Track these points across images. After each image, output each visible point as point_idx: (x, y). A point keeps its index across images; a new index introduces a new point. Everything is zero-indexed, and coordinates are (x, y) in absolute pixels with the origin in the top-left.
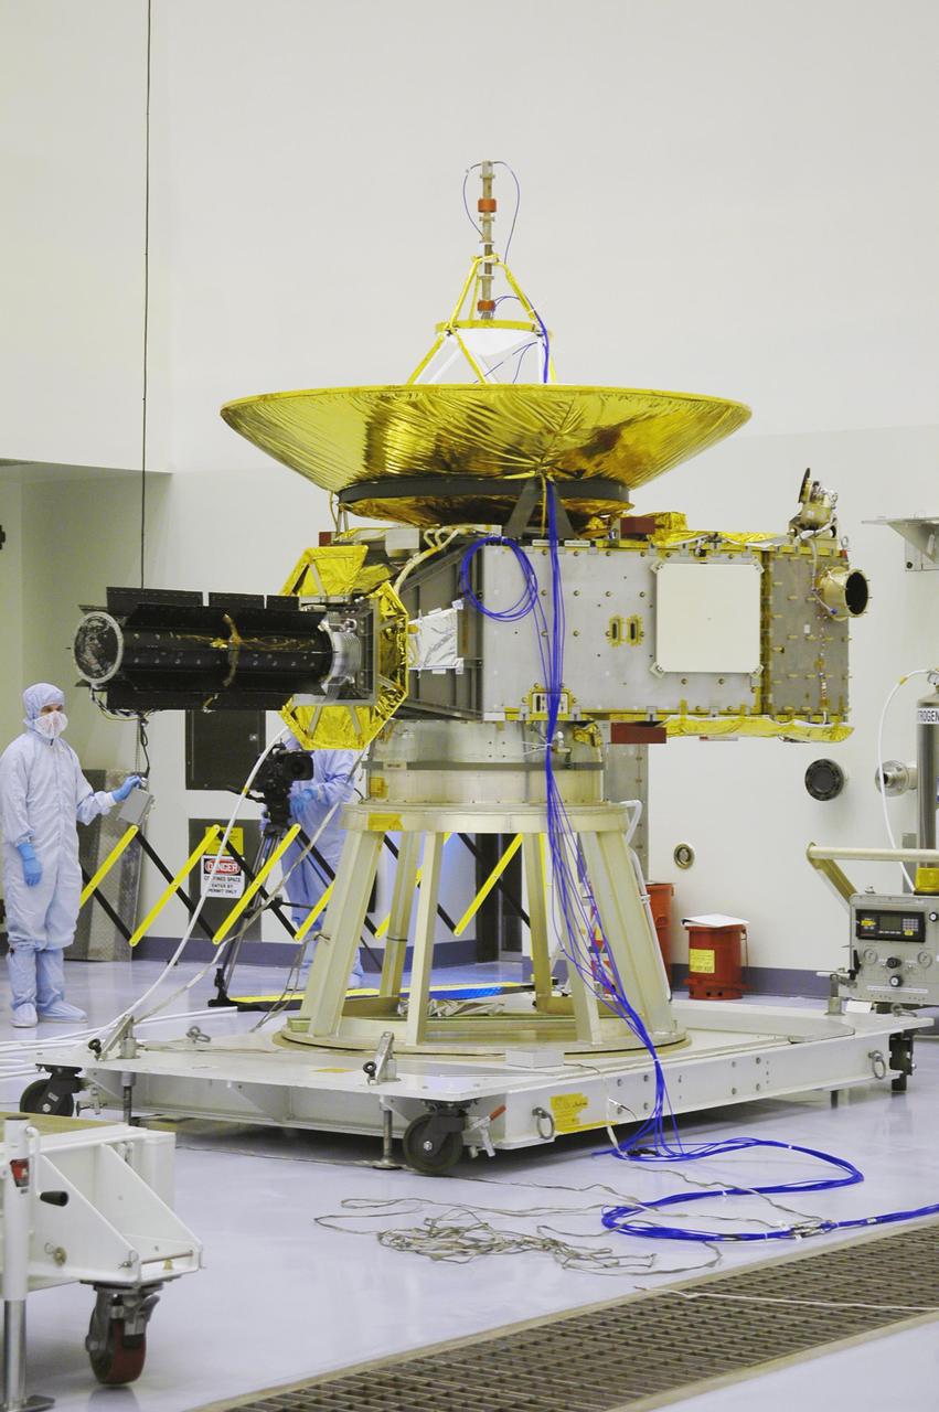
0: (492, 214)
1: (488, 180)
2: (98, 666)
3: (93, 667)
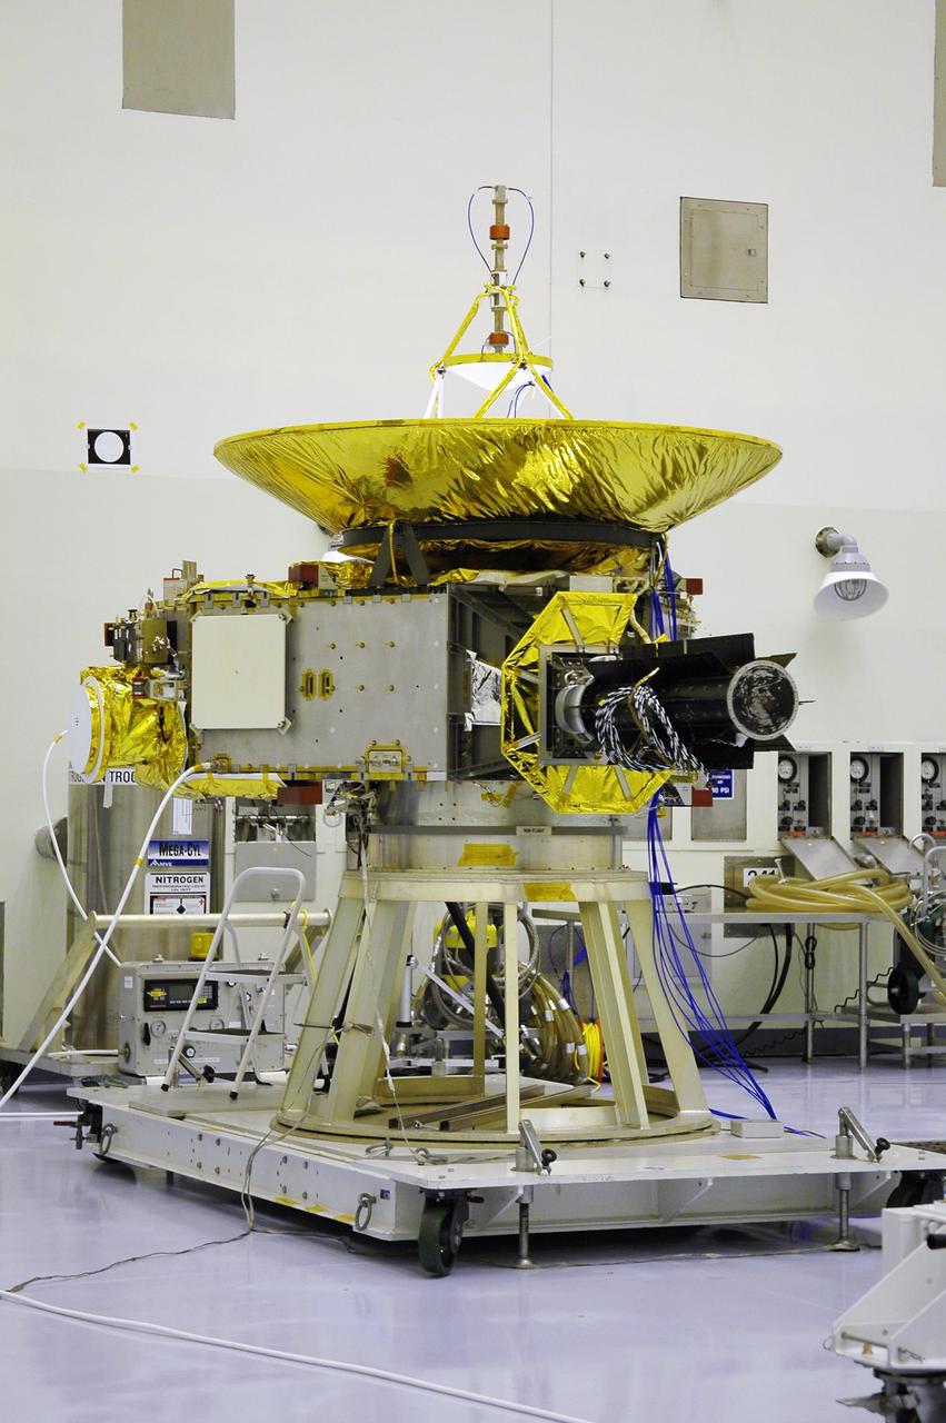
0: (505, 242)
1: (500, 205)
2: (769, 722)
3: (761, 722)
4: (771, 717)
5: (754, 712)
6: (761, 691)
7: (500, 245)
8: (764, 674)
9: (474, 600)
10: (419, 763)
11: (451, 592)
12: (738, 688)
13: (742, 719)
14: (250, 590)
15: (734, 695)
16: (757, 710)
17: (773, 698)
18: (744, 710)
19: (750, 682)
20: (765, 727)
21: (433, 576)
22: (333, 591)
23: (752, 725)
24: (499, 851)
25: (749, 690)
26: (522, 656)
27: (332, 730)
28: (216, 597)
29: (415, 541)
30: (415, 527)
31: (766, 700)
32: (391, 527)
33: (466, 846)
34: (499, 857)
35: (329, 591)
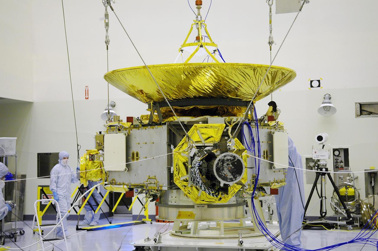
0: (201, 6)
2: (232, 177)
3: (228, 177)
4: (232, 175)
5: (225, 173)
6: (228, 164)
7: (199, 7)
8: (229, 158)
9: (174, 127)
10: (161, 184)
11: (168, 125)
12: (218, 164)
13: (220, 176)
14: (119, 125)
15: (216, 166)
16: (226, 172)
17: (233, 167)
18: (221, 172)
19: (223, 161)
20: (230, 179)
21: (164, 120)
22: (138, 125)
23: (225, 178)
24: (189, 214)
25: (223, 165)
26: (181, 147)
27: (139, 172)
28: (112, 127)
29: (159, 107)
30: (159, 103)
31: (230, 168)
32: (152, 103)
33: (179, 212)
34: (189, 216)
35: (137, 125)
